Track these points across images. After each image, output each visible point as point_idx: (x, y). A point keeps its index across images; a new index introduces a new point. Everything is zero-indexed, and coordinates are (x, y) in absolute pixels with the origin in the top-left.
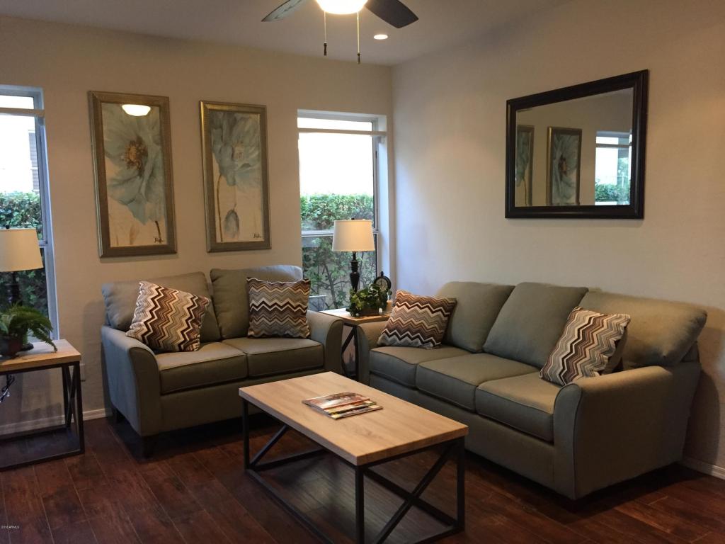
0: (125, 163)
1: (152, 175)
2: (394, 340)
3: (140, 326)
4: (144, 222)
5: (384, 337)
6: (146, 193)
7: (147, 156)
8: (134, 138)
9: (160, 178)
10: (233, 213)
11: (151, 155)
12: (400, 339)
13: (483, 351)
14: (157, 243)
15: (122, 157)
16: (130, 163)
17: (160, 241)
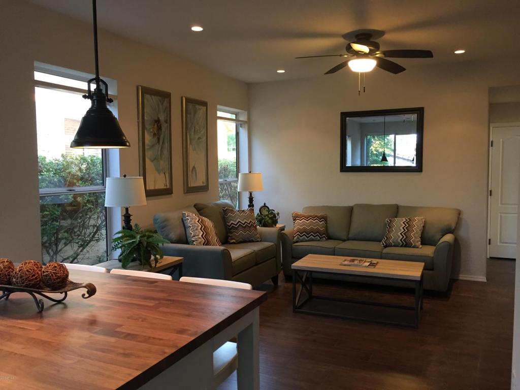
0: (152, 134)
1: (163, 143)
2: (304, 238)
3: (200, 238)
4: (159, 173)
5: (298, 237)
6: (161, 155)
7: (161, 130)
8: (156, 118)
9: (166, 145)
10: (194, 168)
11: (163, 129)
12: (308, 237)
13: (348, 239)
14: (165, 187)
15: (151, 130)
16: (155, 134)
17: (166, 186)
